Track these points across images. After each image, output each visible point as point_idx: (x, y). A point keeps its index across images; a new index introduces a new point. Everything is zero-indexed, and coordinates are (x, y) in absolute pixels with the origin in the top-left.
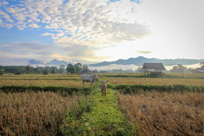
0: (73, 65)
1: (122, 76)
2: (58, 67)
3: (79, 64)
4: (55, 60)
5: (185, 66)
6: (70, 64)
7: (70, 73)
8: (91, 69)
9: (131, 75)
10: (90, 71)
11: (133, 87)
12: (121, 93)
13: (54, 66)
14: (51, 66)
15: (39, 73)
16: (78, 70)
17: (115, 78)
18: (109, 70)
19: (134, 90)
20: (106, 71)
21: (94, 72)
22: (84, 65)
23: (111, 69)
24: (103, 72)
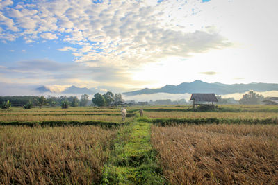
0: (102, 94)
2: (79, 97)
4: (73, 87)
5: (260, 94)
6: (98, 94)
7: (97, 107)
8: (125, 99)
10: (125, 103)
13: (73, 95)
14: (68, 96)
15: (53, 106)
16: (109, 101)
18: (151, 101)
20: (147, 103)
21: (130, 104)
22: (117, 94)
23: (154, 100)
24: (142, 104)
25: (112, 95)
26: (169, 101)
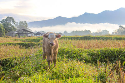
3: (10, 19)
16: (9, 29)
22: (21, 23)
25: (14, 22)
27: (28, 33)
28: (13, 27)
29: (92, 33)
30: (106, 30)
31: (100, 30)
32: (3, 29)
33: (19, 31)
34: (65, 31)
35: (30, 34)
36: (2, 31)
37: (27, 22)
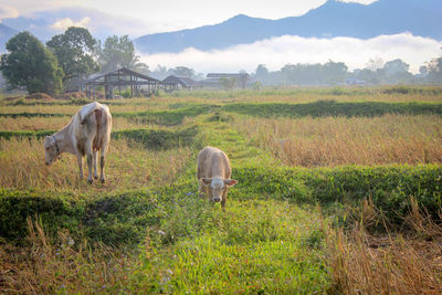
1: (348, 110)
3: (77, 34)
6: (24, 37)
7: (22, 94)
9: (404, 100)
10: (150, 80)
11: (430, 184)
12: (347, 225)
16: (75, 69)
17: (307, 121)
18: (261, 69)
19: (433, 209)
20: (243, 77)
21: (171, 81)
22: (111, 42)
24: (224, 80)
25: (91, 42)
26: (336, 69)
27: (139, 80)
28: (88, 59)
29: (350, 70)
30: (399, 60)
31: (380, 61)
32: (56, 68)
33: (110, 75)
34: (260, 66)
35: (145, 83)
36: (54, 74)
37: (131, 38)
